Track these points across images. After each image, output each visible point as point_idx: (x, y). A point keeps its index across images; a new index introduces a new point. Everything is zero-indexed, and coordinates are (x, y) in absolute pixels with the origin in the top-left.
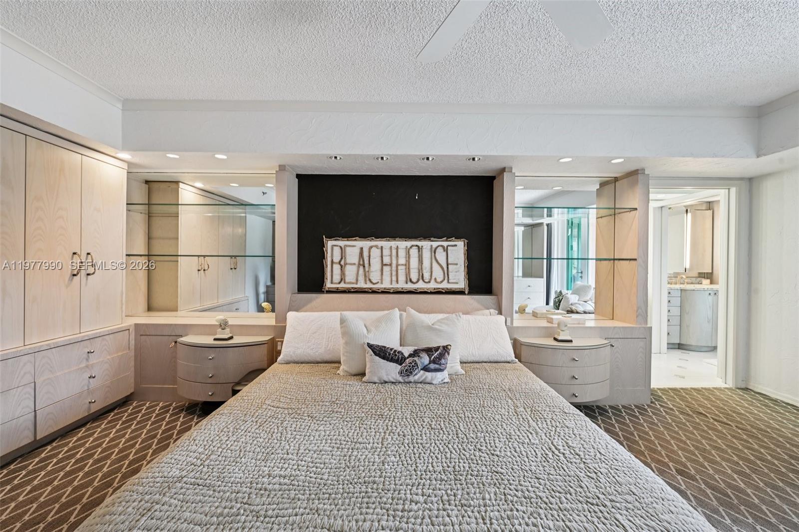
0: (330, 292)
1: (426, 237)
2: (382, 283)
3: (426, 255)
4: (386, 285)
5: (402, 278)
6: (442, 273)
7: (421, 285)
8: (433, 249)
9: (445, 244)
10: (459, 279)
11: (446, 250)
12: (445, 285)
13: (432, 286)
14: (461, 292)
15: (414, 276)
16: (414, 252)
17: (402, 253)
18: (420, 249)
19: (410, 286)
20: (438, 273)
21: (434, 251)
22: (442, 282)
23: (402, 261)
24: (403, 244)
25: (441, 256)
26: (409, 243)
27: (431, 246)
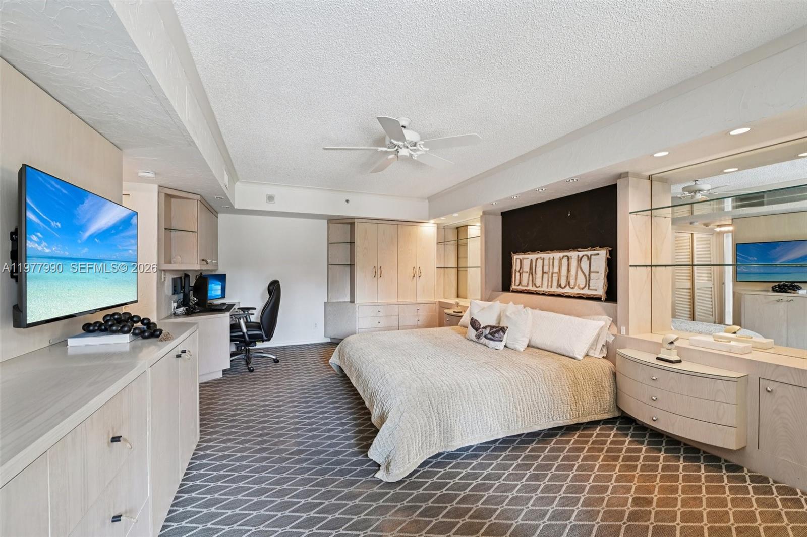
0: (513, 291)
1: (575, 248)
2: (542, 287)
3: (574, 263)
4: (544, 289)
5: (555, 284)
6: (585, 280)
7: (567, 290)
8: (580, 258)
9: (589, 253)
10: (598, 286)
11: (589, 259)
12: (586, 291)
13: (576, 291)
14: (597, 299)
15: (563, 283)
16: (565, 261)
17: (556, 263)
18: (569, 258)
19: (560, 291)
20: (582, 281)
21: (580, 260)
22: (583, 289)
23: (556, 269)
24: (557, 255)
25: (585, 264)
26: (561, 255)
27: (578, 256)
